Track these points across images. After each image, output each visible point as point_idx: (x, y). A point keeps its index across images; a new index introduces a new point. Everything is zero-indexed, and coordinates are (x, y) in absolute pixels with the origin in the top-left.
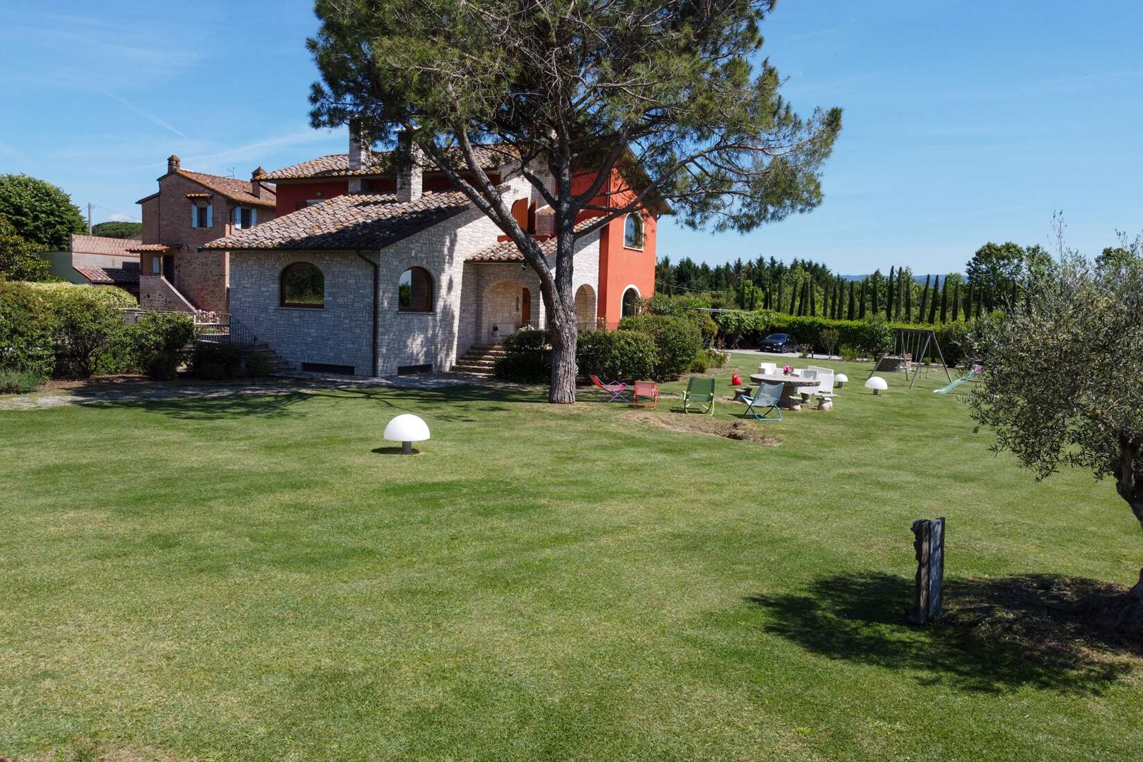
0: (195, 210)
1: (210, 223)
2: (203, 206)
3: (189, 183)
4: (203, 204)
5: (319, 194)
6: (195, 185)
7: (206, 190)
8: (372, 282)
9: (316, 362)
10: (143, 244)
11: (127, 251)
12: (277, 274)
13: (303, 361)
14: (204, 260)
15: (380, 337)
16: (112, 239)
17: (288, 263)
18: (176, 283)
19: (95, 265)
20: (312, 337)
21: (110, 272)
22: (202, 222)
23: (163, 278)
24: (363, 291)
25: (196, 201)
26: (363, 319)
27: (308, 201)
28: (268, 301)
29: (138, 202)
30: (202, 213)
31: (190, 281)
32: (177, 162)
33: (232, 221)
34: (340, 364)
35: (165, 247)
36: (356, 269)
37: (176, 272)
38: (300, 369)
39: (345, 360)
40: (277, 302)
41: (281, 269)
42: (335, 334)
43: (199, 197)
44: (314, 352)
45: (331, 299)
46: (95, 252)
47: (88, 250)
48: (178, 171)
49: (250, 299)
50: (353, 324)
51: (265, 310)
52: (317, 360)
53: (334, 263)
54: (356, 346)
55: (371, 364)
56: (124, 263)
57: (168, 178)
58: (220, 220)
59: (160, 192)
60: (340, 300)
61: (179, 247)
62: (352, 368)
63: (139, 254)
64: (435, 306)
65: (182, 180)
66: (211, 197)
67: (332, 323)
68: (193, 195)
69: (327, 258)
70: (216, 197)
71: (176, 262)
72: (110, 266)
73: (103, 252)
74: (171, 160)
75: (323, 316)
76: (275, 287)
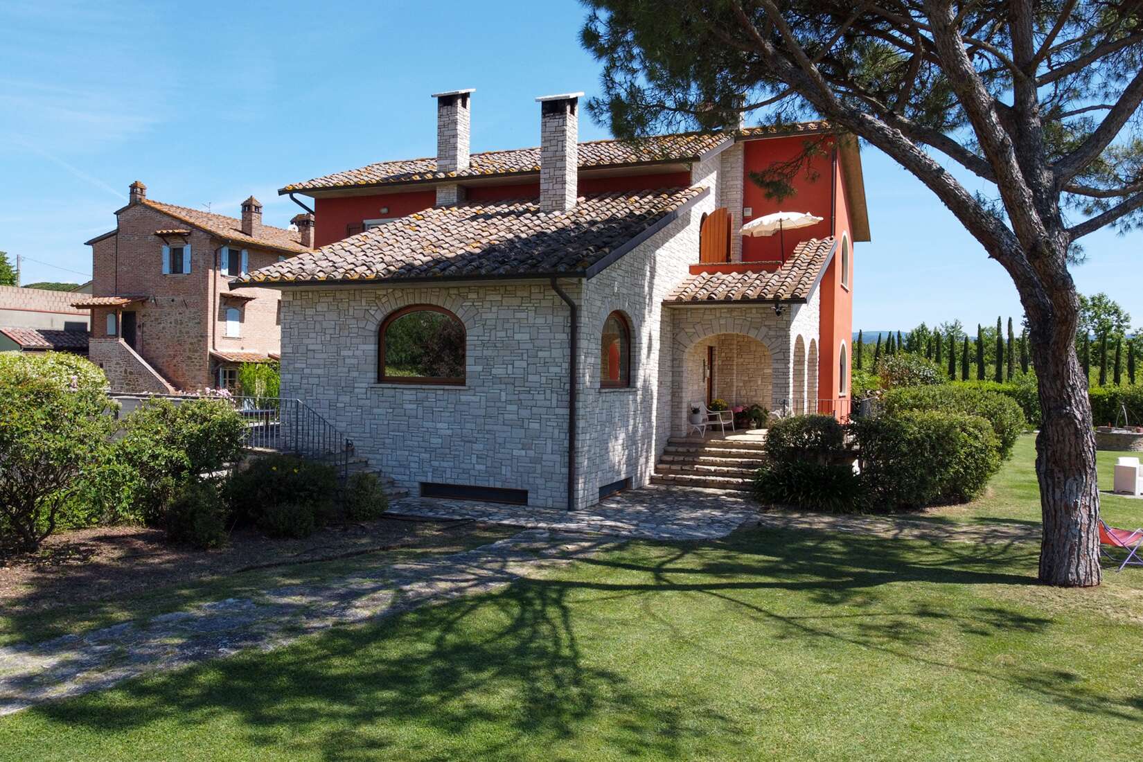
0: (166, 251)
1: (187, 268)
2: (178, 246)
3: (158, 217)
4: (177, 243)
5: (384, 211)
6: (166, 219)
7: (183, 225)
8: (564, 336)
9: (450, 482)
10: (94, 297)
11: (72, 305)
12: (372, 327)
13: (423, 479)
14: (179, 317)
15: (581, 437)
16: (50, 292)
17: (395, 307)
18: (138, 347)
19: (27, 326)
20: (441, 437)
21: (48, 334)
22: (176, 267)
23: (122, 341)
24: (546, 354)
25: (167, 239)
26: (548, 403)
27: (366, 222)
28: (355, 374)
29: (88, 243)
30: (177, 254)
31: (158, 345)
32: (141, 189)
33: (217, 266)
34: (498, 485)
35: (125, 300)
36: (532, 314)
37: (139, 333)
38: (416, 491)
39: (507, 478)
40: (372, 375)
41: (379, 317)
42: (488, 432)
43: (174, 234)
44: (445, 464)
45: (479, 368)
46: (28, 308)
47: (18, 307)
48: (144, 201)
49: (320, 371)
50: (525, 413)
51: (349, 388)
52: (450, 478)
53: (487, 305)
54: (531, 453)
55: (563, 487)
56: (67, 324)
57: (129, 211)
58: (201, 263)
59: (118, 229)
60: (498, 371)
61: (143, 301)
62: (525, 493)
63: (89, 311)
64: (635, 377)
65: (148, 213)
66: (189, 234)
67: (482, 412)
68: (165, 232)
69: (473, 296)
70: (196, 234)
71: (139, 320)
72: (47, 327)
73: (38, 309)
74: (134, 187)
75: (463, 398)
76: (369, 348)
